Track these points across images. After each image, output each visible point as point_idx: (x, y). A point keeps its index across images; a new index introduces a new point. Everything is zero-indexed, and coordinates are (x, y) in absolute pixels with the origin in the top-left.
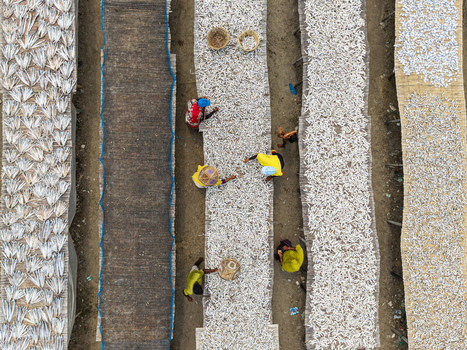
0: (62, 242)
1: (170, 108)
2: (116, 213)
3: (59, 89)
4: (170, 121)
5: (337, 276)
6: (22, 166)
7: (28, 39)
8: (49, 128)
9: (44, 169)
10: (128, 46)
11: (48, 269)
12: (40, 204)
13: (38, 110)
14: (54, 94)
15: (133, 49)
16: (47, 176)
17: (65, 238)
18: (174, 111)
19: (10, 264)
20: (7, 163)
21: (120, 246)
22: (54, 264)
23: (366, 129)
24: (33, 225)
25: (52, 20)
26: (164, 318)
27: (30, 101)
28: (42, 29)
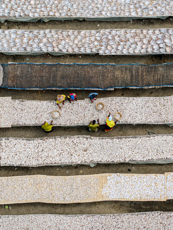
0: (45, 50)
1: (93, 88)
2: (54, 69)
3: (100, 49)
4: (89, 88)
5: (28, 149)
6: (72, 37)
7: (118, 38)
8: (86, 46)
9: (71, 44)
10: (117, 73)
11: (35, 46)
12: (59, 43)
13: (93, 42)
14: (98, 47)
15: (116, 75)
16: (68, 44)
17: (46, 51)
18: (93, 89)
19: (37, 33)
20: (73, 32)
21: (42, 70)
22: (37, 48)
23: (85, 162)
24: (51, 40)
25: (125, 47)
26: (15, 86)
27: (96, 39)
28: (122, 43)
